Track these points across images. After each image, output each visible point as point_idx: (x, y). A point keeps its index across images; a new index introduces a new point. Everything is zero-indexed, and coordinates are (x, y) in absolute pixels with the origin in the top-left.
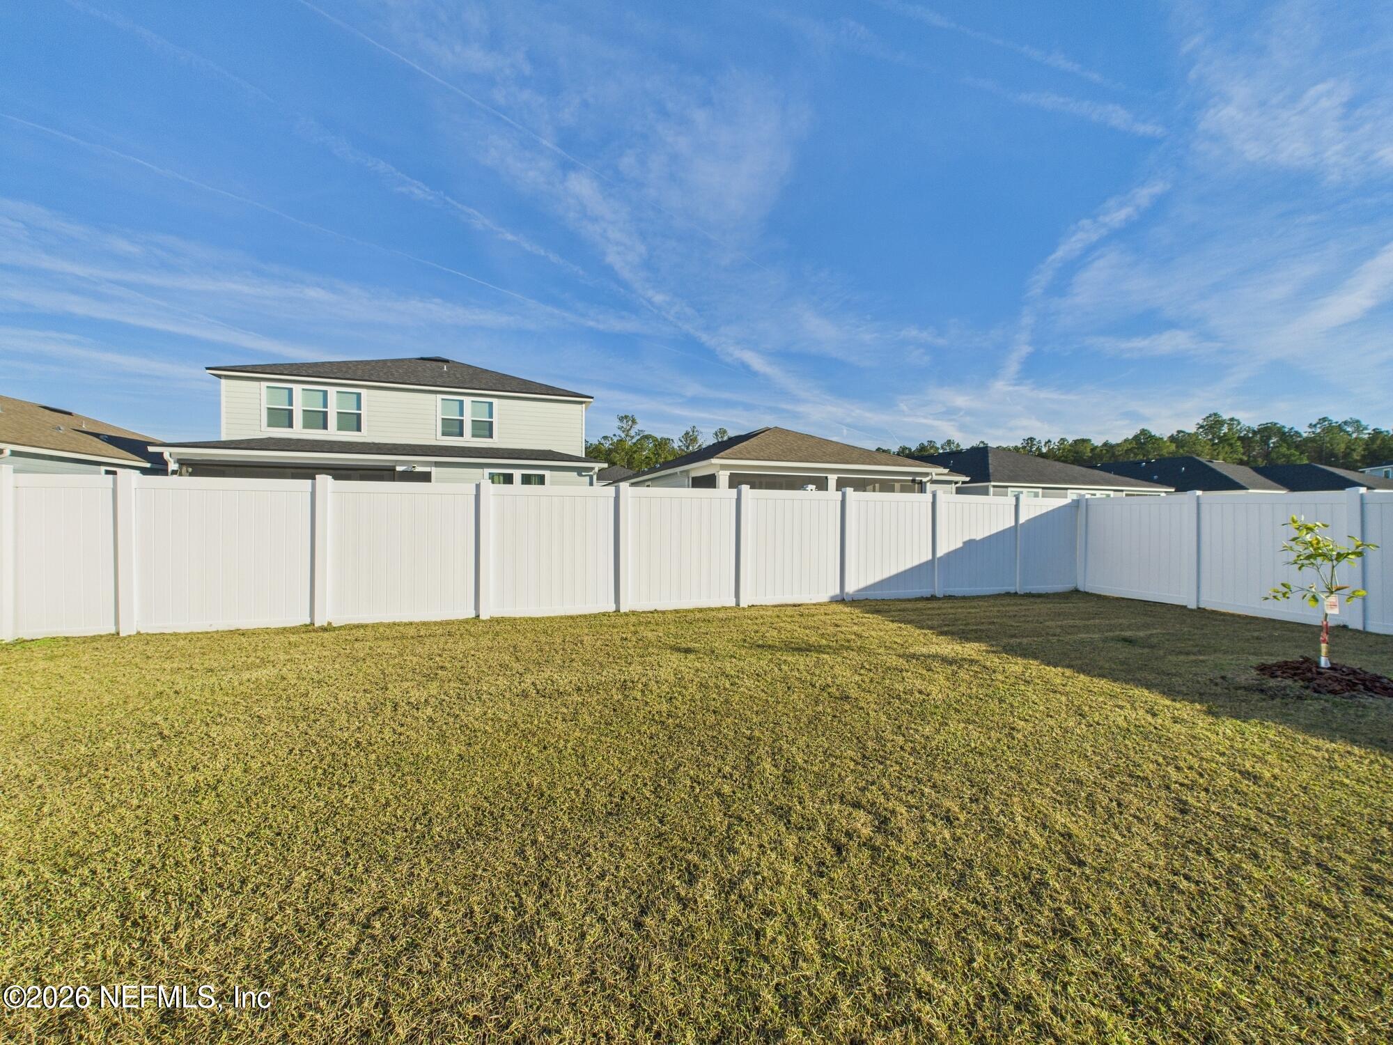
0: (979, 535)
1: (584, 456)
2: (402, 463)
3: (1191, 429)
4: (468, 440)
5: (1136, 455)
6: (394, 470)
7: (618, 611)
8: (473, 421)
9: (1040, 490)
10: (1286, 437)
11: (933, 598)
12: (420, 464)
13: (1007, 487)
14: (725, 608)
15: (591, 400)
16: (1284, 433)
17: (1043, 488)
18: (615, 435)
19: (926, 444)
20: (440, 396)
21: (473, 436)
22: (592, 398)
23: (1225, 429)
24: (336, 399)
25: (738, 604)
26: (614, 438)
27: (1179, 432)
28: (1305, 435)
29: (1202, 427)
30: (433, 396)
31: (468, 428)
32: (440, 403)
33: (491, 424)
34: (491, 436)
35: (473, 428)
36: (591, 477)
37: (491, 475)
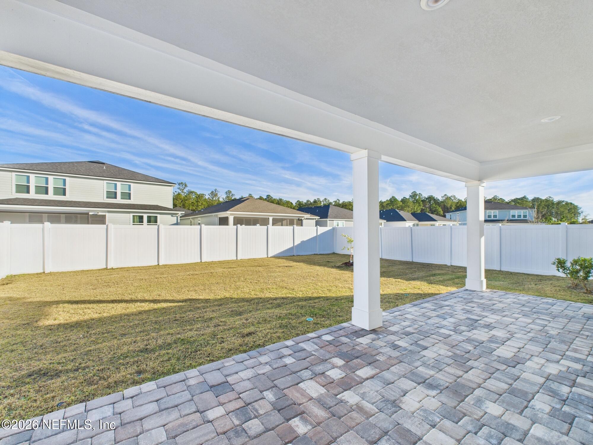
0: (305, 239)
1: (172, 208)
2: (92, 211)
3: (408, 197)
4: (119, 200)
6: (88, 214)
7: (201, 262)
8: (121, 192)
9: (344, 221)
10: (436, 201)
11: (294, 256)
12: (100, 212)
13: (333, 220)
14: (233, 260)
15: (175, 185)
16: (435, 199)
17: (345, 221)
18: (176, 192)
19: (316, 199)
20: (105, 182)
21: (122, 199)
23: (418, 197)
24: (52, 182)
25: (237, 259)
26: (175, 193)
27: (404, 198)
28: (440, 200)
29: (411, 196)
30: (102, 181)
31: (119, 195)
32: (105, 185)
33: (130, 194)
34: (130, 199)
35: (122, 195)
36: (177, 217)
37: (133, 216)
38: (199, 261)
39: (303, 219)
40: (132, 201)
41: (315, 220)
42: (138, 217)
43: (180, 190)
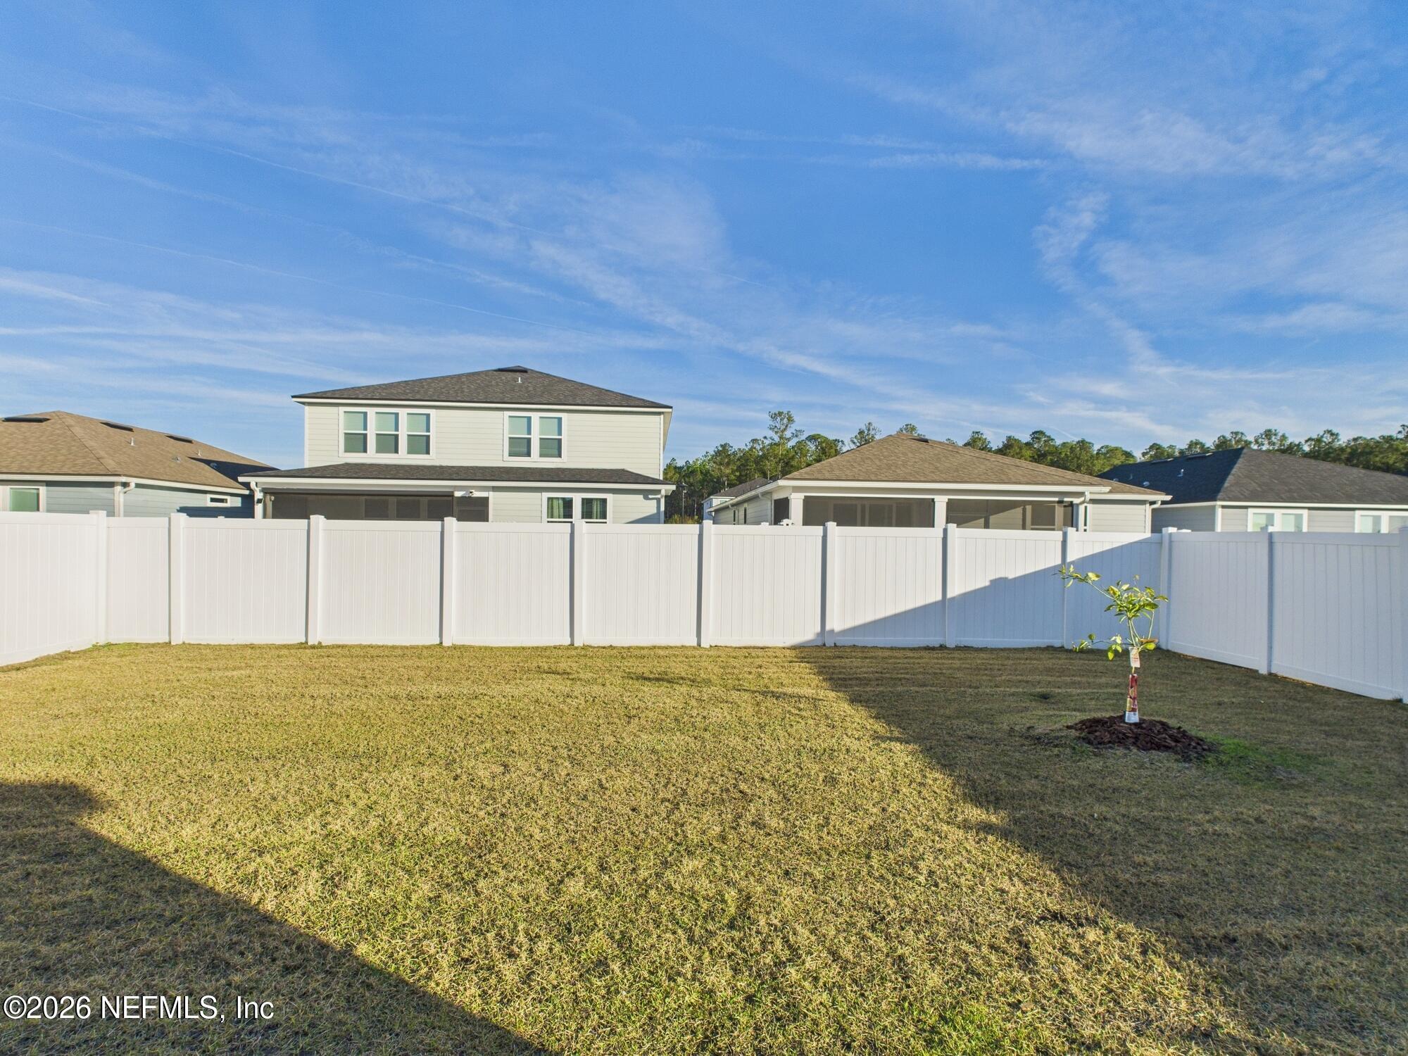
1: (661, 478)
2: (461, 488)
4: (536, 461)
6: (453, 496)
7: (572, 644)
8: (541, 439)
9: (1305, 512)
12: (477, 489)
13: (1246, 507)
15: (670, 410)
17: (1310, 509)
18: (765, 438)
20: (507, 414)
21: (541, 456)
22: (671, 407)
24: (406, 420)
25: (699, 644)
26: (765, 441)
30: (501, 414)
31: (535, 447)
32: (507, 422)
33: (560, 441)
34: (560, 455)
35: (541, 447)
36: (658, 501)
37: (549, 499)
39: (1076, 501)
40: (559, 462)
41: (1148, 508)
42: (561, 502)
43: (776, 432)
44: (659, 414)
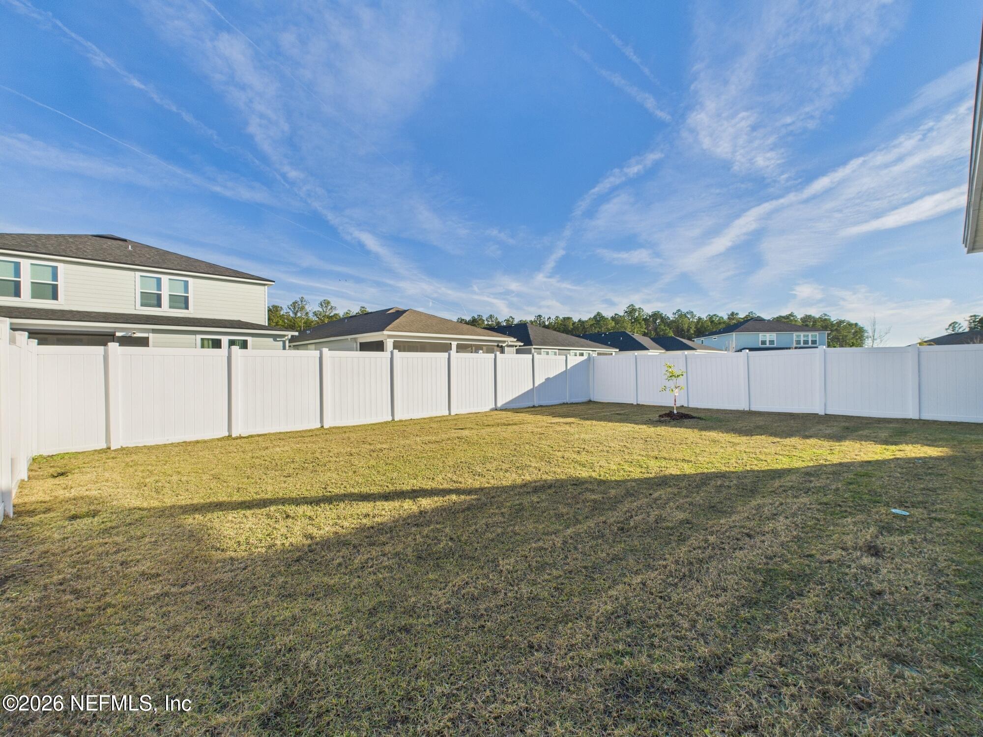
0: (551, 376)
1: (267, 325)
2: (121, 329)
3: (622, 314)
4: (165, 310)
5: (595, 328)
6: (115, 335)
8: (170, 295)
10: (664, 319)
11: (534, 407)
12: (138, 331)
13: (541, 349)
14: (444, 416)
15: (273, 283)
16: (663, 317)
17: (559, 349)
20: (138, 274)
21: (170, 307)
22: (274, 282)
23: (637, 314)
24: (28, 271)
25: (450, 414)
27: (616, 314)
28: (671, 319)
29: (626, 312)
30: (132, 273)
31: (165, 301)
32: (138, 279)
33: (187, 298)
34: (187, 308)
35: (170, 301)
36: (284, 342)
37: (202, 339)
38: (390, 419)
39: (504, 345)
40: (192, 312)
41: (515, 348)
42: (210, 342)
44: (264, 285)
